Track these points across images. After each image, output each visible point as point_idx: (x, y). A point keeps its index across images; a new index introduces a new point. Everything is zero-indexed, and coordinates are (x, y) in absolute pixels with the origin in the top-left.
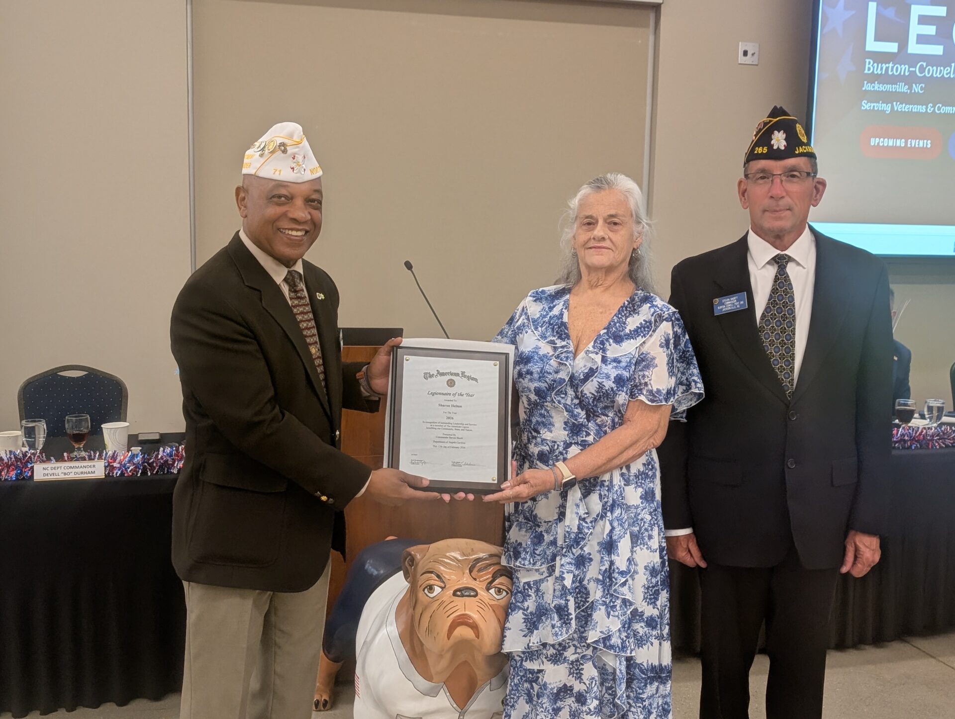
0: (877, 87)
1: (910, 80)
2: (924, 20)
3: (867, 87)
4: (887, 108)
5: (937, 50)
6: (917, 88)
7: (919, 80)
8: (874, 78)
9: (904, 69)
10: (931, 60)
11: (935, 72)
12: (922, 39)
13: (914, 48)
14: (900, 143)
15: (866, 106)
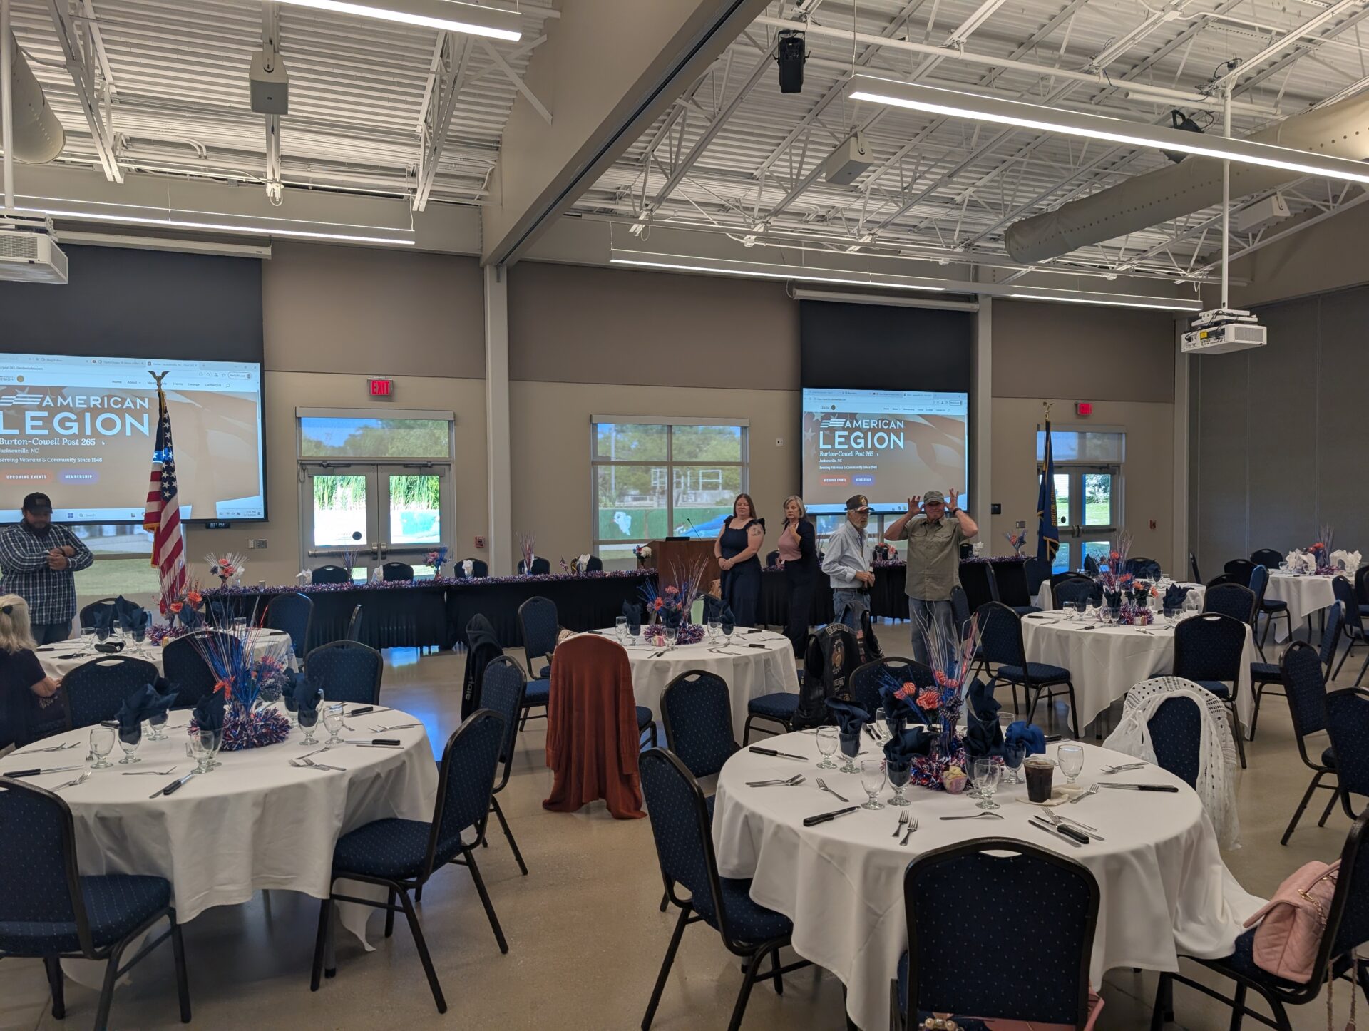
0: (825, 461)
1: (836, 458)
2: (840, 437)
3: (821, 461)
4: (829, 468)
5: (845, 447)
6: (839, 461)
7: (840, 458)
8: (823, 458)
9: (834, 454)
10: (844, 451)
11: (845, 455)
12: (840, 443)
13: (837, 446)
14: (834, 480)
15: (821, 468)
